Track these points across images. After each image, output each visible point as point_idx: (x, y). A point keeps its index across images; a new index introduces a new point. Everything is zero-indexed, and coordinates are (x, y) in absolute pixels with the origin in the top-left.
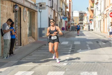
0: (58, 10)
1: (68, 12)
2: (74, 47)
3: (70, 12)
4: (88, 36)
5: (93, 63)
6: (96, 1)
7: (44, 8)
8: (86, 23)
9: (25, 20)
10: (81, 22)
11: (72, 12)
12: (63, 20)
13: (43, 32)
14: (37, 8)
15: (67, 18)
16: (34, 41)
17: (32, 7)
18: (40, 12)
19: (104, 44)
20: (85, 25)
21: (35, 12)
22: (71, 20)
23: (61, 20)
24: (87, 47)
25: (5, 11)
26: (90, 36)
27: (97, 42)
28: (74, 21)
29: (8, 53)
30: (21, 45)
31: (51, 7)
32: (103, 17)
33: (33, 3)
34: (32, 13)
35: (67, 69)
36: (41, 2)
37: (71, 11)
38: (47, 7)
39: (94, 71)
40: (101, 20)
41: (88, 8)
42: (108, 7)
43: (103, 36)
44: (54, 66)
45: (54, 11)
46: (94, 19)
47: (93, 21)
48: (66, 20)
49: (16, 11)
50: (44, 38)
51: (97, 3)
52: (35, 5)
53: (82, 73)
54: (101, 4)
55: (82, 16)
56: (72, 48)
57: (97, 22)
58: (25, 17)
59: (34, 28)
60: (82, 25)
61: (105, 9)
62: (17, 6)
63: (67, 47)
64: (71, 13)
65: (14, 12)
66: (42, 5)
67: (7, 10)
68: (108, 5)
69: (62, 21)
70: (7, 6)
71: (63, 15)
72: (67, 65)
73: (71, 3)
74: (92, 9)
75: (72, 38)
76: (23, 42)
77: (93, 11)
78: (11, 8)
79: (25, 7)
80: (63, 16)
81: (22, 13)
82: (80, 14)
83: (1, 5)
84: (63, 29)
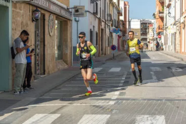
0: (106, 18)
1: (122, 21)
2: (129, 76)
3: (125, 21)
4: (154, 58)
5: (159, 102)
6: (167, 3)
7: (82, 15)
8: (151, 38)
9: (51, 34)
10: (144, 37)
11: (129, 22)
12: (114, 34)
14: (71, 15)
15: (121, 30)
16: (66, 66)
17: (63, 13)
18: (76, 21)
20: (151, 42)
21: (68, 21)
22: (127, 35)
23: (111, 33)
24: (151, 75)
25: (19, 19)
26: (157, 59)
27: (169, 68)
30: (44, 74)
31: (94, 13)
32: (178, 28)
33: (65, 6)
34: (64, 23)
36: (77, 4)
37: (127, 20)
38: (88, 13)
40: (176, 33)
41: (154, 15)
43: (179, 58)
44: (94, 106)
45: (99, 19)
46: (165, 31)
47: (163, 34)
48: (119, 34)
49: (37, 20)
51: (169, 6)
52: (67, 10)
54: (175, 7)
55: (145, 27)
56: (126, 78)
57: (170, 37)
58: (52, 29)
60: (145, 42)
61: (182, 14)
62: (39, 11)
63: (119, 75)
64: (127, 23)
65: (33, 21)
66: (79, 10)
67: (23, 18)
69: (112, 36)
70: (22, 12)
72: (115, 104)
73: (127, 7)
74: (161, 15)
76: (48, 69)
77: (162, 18)
78: (29, 15)
79: (51, 13)
80: (114, 27)
81: (46, 23)
82: (142, 24)
83: (13, 11)
84: (113, 48)
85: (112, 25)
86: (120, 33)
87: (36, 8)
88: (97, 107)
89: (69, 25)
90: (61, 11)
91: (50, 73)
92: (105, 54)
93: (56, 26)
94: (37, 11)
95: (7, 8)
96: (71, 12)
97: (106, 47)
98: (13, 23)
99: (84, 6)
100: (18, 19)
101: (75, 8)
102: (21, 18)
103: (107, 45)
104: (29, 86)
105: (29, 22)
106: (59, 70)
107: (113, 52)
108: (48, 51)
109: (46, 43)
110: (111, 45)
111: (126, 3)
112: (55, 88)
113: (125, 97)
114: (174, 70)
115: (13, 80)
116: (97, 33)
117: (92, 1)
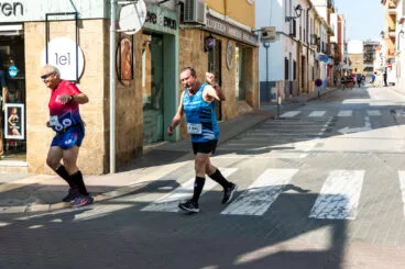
0: (309, 40)
1: (334, 43)
2: (334, 123)
3: (340, 43)
4: (376, 98)
7: (272, 39)
8: (379, 67)
9: (230, 67)
10: (370, 66)
11: (346, 45)
12: (322, 63)
13: (274, 90)
14: (257, 39)
15: (331, 57)
16: (250, 109)
17: (246, 38)
18: (267, 47)
20: (379, 72)
21: (253, 49)
22: (342, 63)
23: (317, 62)
24: (364, 121)
26: (382, 98)
27: (393, 111)
28: (350, 63)
30: (220, 119)
31: (290, 35)
33: (249, 29)
34: (247, 51)
35: (304, 165)
36: (266, 25)
37: (343, 42)
38: (281, 35)
39: (360, 168)
41: (382, 33)
45: (299, 43)
46: (397, 58)
47: (394, 62)
49: (211, 49)
50: (274, 104)
51: (402, 21)
52: (252, 34)
53: (332, 173)
55: (370, 51)
56: (330, 125)
58: (230, 60)
59: (251, 83)
60: (370, 73)
63: (320, 121)
64: (343, 46)
65: (206, 51)
66: (268, 33)
67: (193, 47)
69: (318, 66)
70: (191, 40)
72: (307, 157)
73: (342, 22)
74: (392, 34)
75: (335, 104)
76: (226, 112)
77: (393, 39)
78: (201, 43)
79: (229, 38)
80: (321, 53)
81: (223, 52)
82: (366, 46)
83: (181, 39)
84: (318, 83)
85: (318, 51)
86: (330, 62)
87: (209, 35)
88: (285, 160)
89: (254, 53)
90: (242, 36)
91: (229, 118)
92: (307, 92)
93: (237, 56)
94: (211, 37)
95: (173, 36)
96: (258, 36)
97: (308, 82)
98: (181, 54)
100: (187, 49)
101: (262, 30)
102: (191, 47)
103: (310, 78)
105: (201, 53)
106: (240, 113)
107: (319, 89)
109: (223, 78)
110: (316, 78)
111: (341, 17)
112: (234, 138)
113: (322, 149)
114: (398, 115)
116: (295, 63)
117: (288, 19)
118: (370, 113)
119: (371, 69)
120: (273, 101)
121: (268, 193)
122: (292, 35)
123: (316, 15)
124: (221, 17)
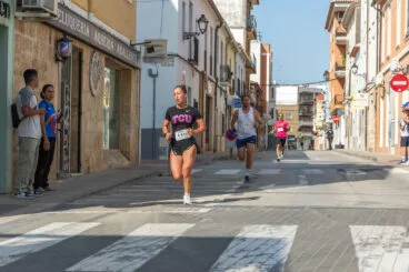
0: (218, 74)
1: (256, 85)
3: (264, 84)
4: (318, 159)
6: (351, 45)
8: (320, 124)
9: (95, 92)
10: (307, 123)
11: (272, 89)
14: (138, 57)
17: (121, 52)
18: (152, 75)
19: (364, 173)
20: (320, 132)
21: (133, 71)
22: (267, 115)
23: (228, 107)
24: (298, 179)
25: (29, 54)
27: (341, 170)
29: (30, 181)
30: (79, 171)
31: (190, 60)
32: (373, 98)
33: (127, 40)
34: (123, 73)
35: (205, 220)
36: (149, 38)
37: (268, 83)
38: (176, 58)
40: (367, 109)
41: (327, 73)
42: (388, 58)
43: (368, 158)
45: (202, 75)
46: (347, 108)
47: (343, 113)
49: (65, 58)
50: (163, 162)
51: (356, 52)
52: (131, 47)
53: (248, 228)
54: (367, 53)
55: (307, 101)
57: (356, 118)
59: (129, 123)
60: (307, 134)
61: (379, 66)
62: (68, 41)
64: (268, 88)
65: (57, 60)
66: (155, 49)
67: (37, 51)
68: (389, 53)
70: (34, 40)
71: (238, 94)
73: (268, 55)
74: (339, 72)
76: (87, 161)
77: (342, 80)
78: (50, 48)
79: (96, 48)
80: (236, 96)
81: (85, 68)
82: (302, 95)
83: (17, 36)
85: (232, 91)
87: (64, 36)
88: (174, 215)
89: (134, 78)
90: (116, 48)
91: (92, 170)
92: (215, 151)
93: (107, 80)
94: (64, 40)
95: (7, 28)
96: (139, 53)
97: (216, 136)
98: (16, 59)
99: (166, 41)
101: (146, 43)
102: (33, 50)
103: (219, 132)
104: (45, 185)
105: (50, 63)
106: (110, 167)
108: (87, 126)
109: (84, 109)
110: (227, 128)
111: (267, 48)
115: (14, 173)
116: (196, 104)
117: (187, 36)
118: (308, 171)
119: (309, 128)
120: (162, 158)
121: (144, 249)
122: (193, 61)
123: (229, 38)
124: (84, 14)
